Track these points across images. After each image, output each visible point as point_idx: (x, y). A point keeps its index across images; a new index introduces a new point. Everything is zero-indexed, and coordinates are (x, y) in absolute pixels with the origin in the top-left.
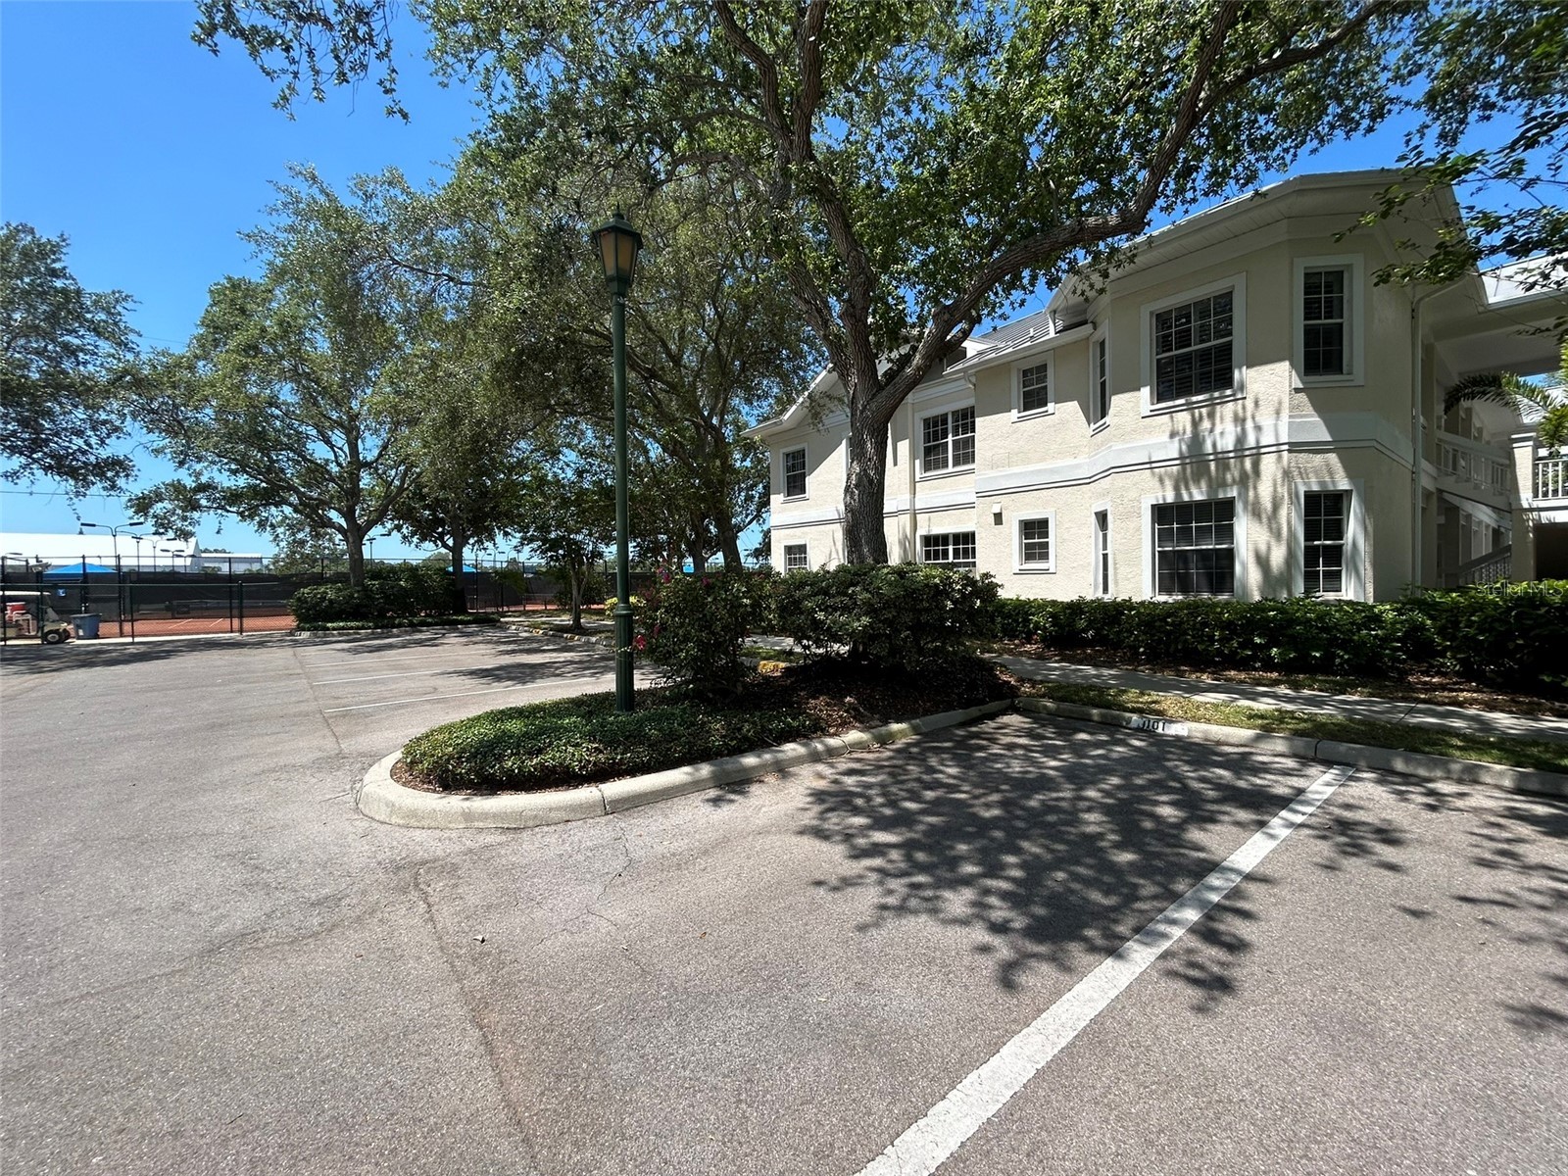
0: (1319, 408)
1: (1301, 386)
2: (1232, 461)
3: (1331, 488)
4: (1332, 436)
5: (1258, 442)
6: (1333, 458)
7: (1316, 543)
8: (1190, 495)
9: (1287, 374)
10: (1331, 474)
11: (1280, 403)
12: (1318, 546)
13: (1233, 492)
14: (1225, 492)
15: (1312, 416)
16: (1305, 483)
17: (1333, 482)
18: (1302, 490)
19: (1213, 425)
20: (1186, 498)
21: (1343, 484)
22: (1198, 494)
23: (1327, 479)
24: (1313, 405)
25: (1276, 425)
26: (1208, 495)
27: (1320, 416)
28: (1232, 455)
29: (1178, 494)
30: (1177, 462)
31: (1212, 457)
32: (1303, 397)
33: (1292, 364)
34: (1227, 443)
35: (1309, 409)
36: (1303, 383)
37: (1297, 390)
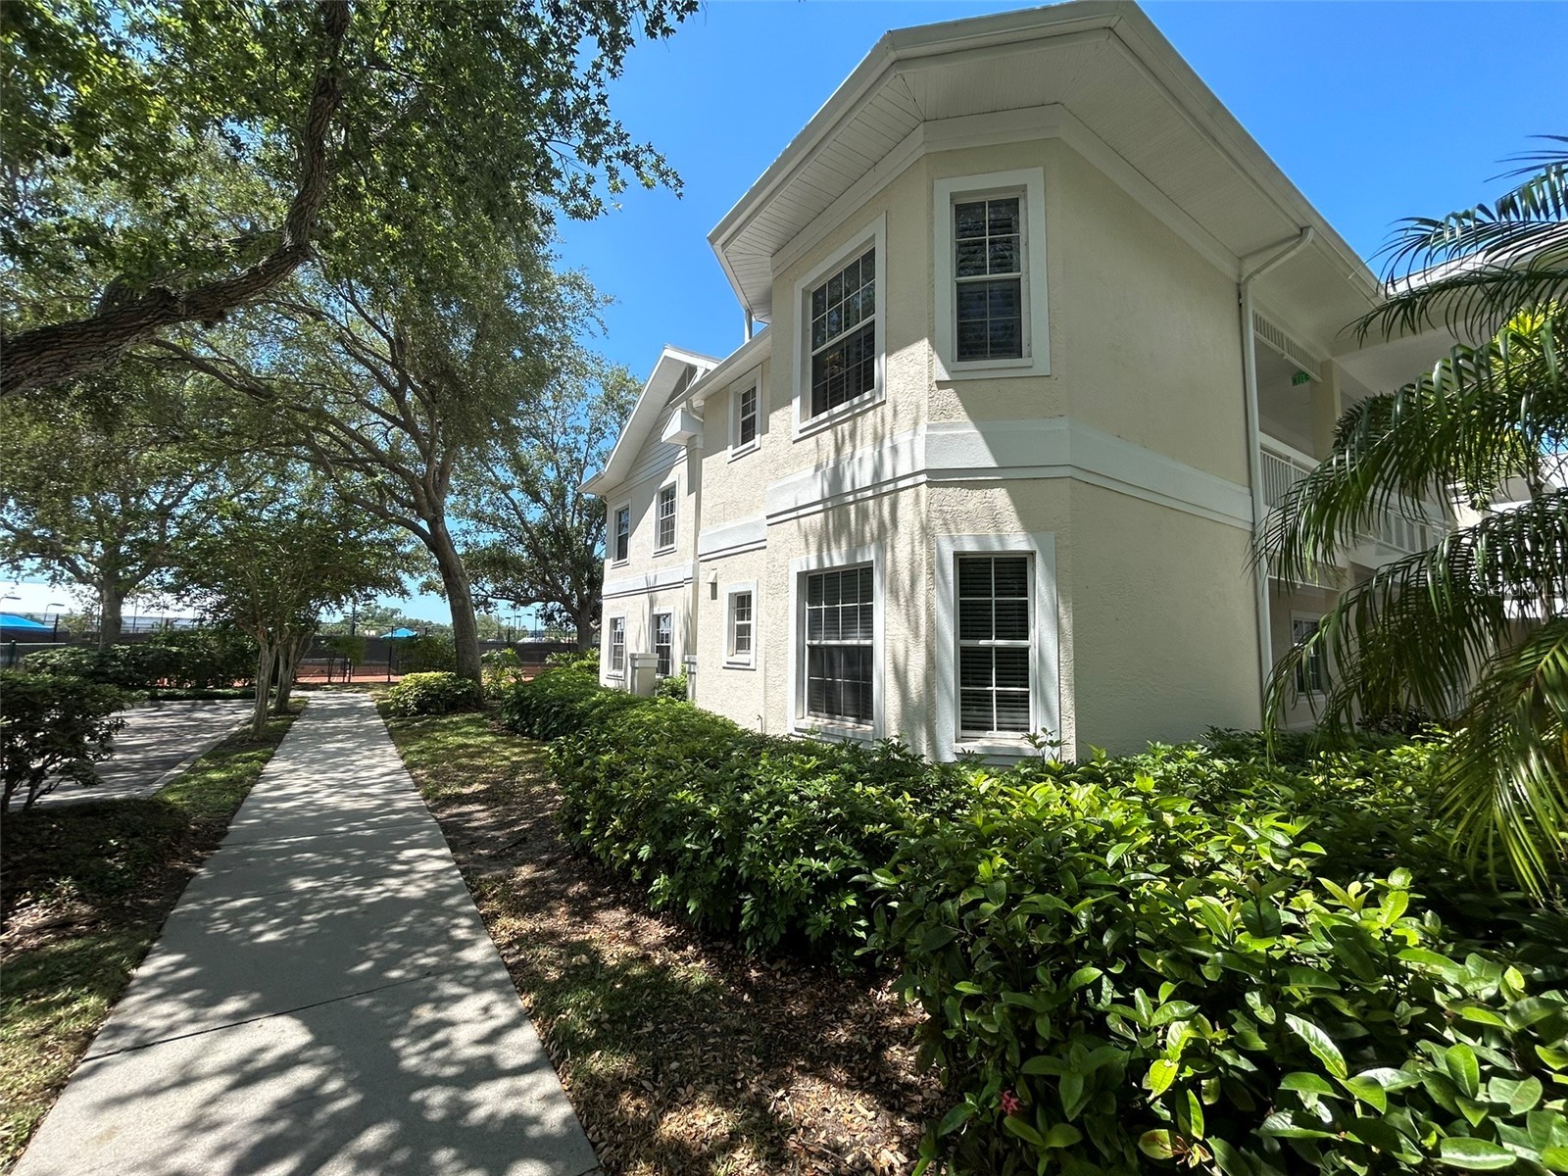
0: (977, 413)
1: (947, 378)
2: (871, 502)
3: (996, 547)
4: (996, 459)
5: (894, 473)
6: (1000, 497)
7: (982, 642)
8: (831, 560)
9: (926, 358)
10: (996, 521)
11: (918, 407)
12: (988, 649)
13: (870, 555)
14: (863, 555)
15: (965, 425)
16: (952, 539)
17: (1001, 539)
18: (948, 553)
19: (854, 447)
20: (827, 564)
21: (1017, 542)
22: (838, 559)
23: (992, 533)
24: (967, 409)
25: (912, 442)
26: (848, 559)
27: (977, 426)
28: (870, 493)
29: (820, 559)
30: (820, 507)
31: (851, 498)
32: (949, 396)
33: (932, 343)
34: (865, 478)
35: (961, 416)
36: (950, 372)
37: (941, 384)
